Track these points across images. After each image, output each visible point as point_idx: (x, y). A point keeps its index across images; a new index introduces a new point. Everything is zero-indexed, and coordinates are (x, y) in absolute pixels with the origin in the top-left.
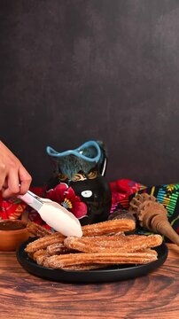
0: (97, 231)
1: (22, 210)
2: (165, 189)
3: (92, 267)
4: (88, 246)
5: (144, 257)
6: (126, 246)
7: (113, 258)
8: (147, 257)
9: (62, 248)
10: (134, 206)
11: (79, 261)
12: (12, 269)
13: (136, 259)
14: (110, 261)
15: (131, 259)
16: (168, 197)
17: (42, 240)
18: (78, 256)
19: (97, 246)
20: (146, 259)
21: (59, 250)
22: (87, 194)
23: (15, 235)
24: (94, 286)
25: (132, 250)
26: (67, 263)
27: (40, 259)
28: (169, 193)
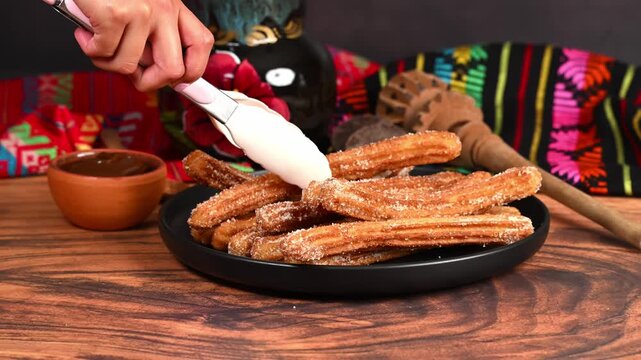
0: (365, 164)
1: (95, 128)
2: (450, 60)
3: (378, 257)
4: (369, 204)
5: (503, 225)
6: (454, 199)
7: (430, 232)
8: (511, 225)
9: (295, 213)
10: (396, 104)
11: (356, 242)
12: (157, 273)
13: (484, 230)
14: (424, 237)
15: (473, 231)
16: (459, 78)
17: (229, 194)
18: (351, 230)
19: (387, 201)
20: (508, 231)
21: (288, 217)
22: (281, 77)
23: (138, 188)
24: (401, 304)
25: (471, 209)
26: (330, 247)
27: (239, 243)
28: (461, 70)
